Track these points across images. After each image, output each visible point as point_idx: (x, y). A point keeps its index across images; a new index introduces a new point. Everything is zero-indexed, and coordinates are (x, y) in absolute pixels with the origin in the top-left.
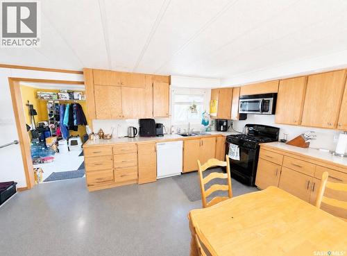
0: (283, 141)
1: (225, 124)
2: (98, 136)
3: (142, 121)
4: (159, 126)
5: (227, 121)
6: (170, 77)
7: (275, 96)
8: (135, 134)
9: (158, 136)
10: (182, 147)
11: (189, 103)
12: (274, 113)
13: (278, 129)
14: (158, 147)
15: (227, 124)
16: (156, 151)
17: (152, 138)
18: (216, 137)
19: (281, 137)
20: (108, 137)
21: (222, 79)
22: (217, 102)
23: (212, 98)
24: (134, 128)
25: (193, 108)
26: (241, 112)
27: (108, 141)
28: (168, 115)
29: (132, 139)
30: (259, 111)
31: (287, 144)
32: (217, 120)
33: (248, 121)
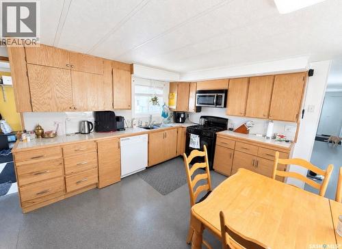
0: (231, 129)
1: (182, 116)
2: (34, 135)
3: (98, 114)
4: (119, 119)
5: (184, 113)
6: (132, 65)
7: (226, 92)
8: (89, 130)
9: (118, 130)
10: (147, 140)
11: (151, 95)
12: (225, 106)
13: (227, 120)
14: (121, 142)
15: (184, 116)
16: (119, 147)
17: (111, 133)
18: (177, 128)
19: (229, 126)
20: (51, 135)
21: (181, 74)
22: (175, 95)
23: (171, 91)
24: (89, 123)
25: (155, 100)
26: (197, 105)
27: (52, 140)
28: (130, 108)
29: (87, 136)
30: (213, 104)
31: (235, 131)
32: (175, 112)
33: (203, 113)
